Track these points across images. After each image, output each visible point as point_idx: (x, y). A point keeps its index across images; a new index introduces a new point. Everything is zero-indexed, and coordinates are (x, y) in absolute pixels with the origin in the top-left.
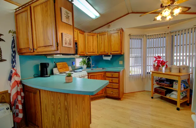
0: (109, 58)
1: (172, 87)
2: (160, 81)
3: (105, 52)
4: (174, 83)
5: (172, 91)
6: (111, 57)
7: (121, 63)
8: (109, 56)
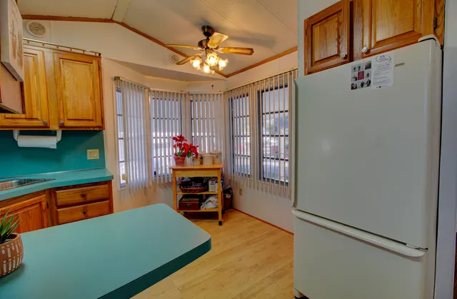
0: (51, 142)
1: (207, 190)
2: (184, 184)
3: (32, 119)
4: (210, 182)
5: (208, 196)
6: (59, 137)
7: (93, 154)
8: (53, 134)
